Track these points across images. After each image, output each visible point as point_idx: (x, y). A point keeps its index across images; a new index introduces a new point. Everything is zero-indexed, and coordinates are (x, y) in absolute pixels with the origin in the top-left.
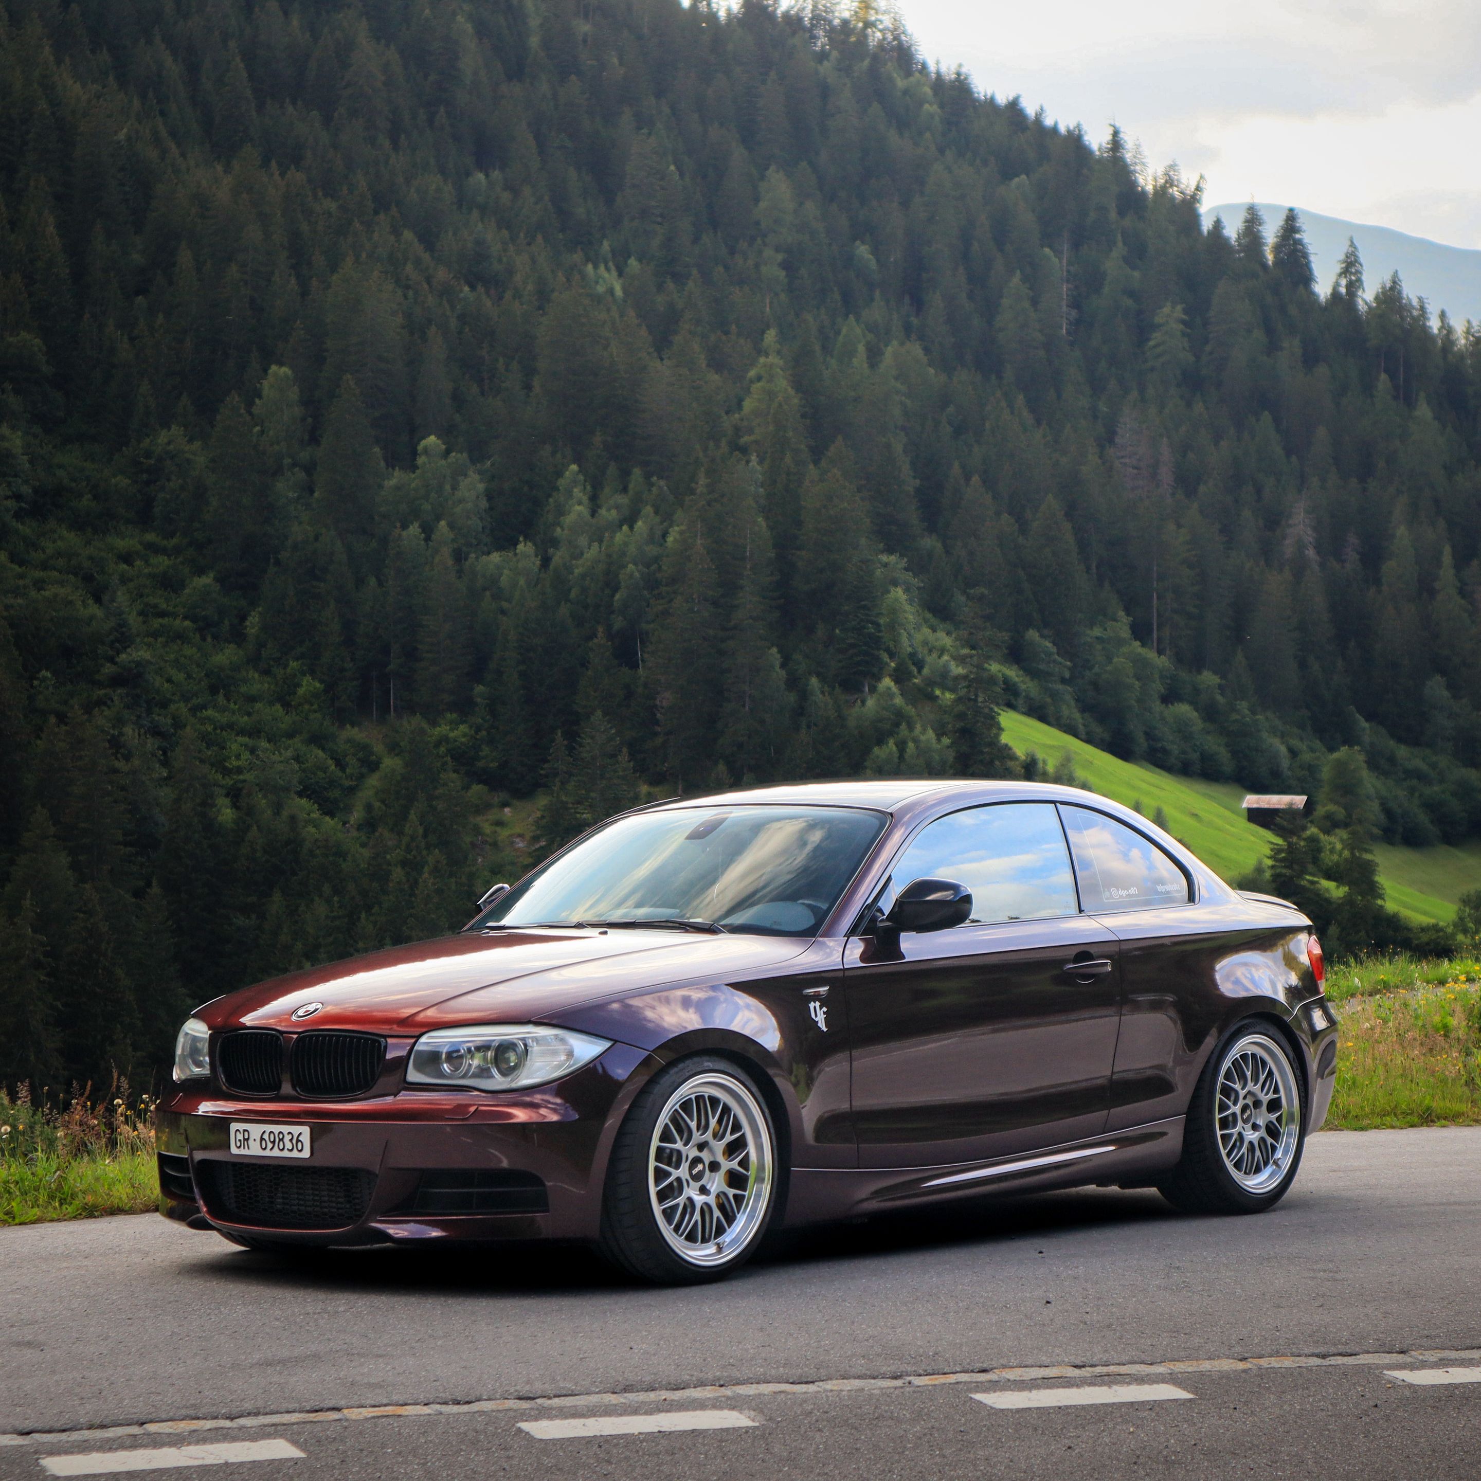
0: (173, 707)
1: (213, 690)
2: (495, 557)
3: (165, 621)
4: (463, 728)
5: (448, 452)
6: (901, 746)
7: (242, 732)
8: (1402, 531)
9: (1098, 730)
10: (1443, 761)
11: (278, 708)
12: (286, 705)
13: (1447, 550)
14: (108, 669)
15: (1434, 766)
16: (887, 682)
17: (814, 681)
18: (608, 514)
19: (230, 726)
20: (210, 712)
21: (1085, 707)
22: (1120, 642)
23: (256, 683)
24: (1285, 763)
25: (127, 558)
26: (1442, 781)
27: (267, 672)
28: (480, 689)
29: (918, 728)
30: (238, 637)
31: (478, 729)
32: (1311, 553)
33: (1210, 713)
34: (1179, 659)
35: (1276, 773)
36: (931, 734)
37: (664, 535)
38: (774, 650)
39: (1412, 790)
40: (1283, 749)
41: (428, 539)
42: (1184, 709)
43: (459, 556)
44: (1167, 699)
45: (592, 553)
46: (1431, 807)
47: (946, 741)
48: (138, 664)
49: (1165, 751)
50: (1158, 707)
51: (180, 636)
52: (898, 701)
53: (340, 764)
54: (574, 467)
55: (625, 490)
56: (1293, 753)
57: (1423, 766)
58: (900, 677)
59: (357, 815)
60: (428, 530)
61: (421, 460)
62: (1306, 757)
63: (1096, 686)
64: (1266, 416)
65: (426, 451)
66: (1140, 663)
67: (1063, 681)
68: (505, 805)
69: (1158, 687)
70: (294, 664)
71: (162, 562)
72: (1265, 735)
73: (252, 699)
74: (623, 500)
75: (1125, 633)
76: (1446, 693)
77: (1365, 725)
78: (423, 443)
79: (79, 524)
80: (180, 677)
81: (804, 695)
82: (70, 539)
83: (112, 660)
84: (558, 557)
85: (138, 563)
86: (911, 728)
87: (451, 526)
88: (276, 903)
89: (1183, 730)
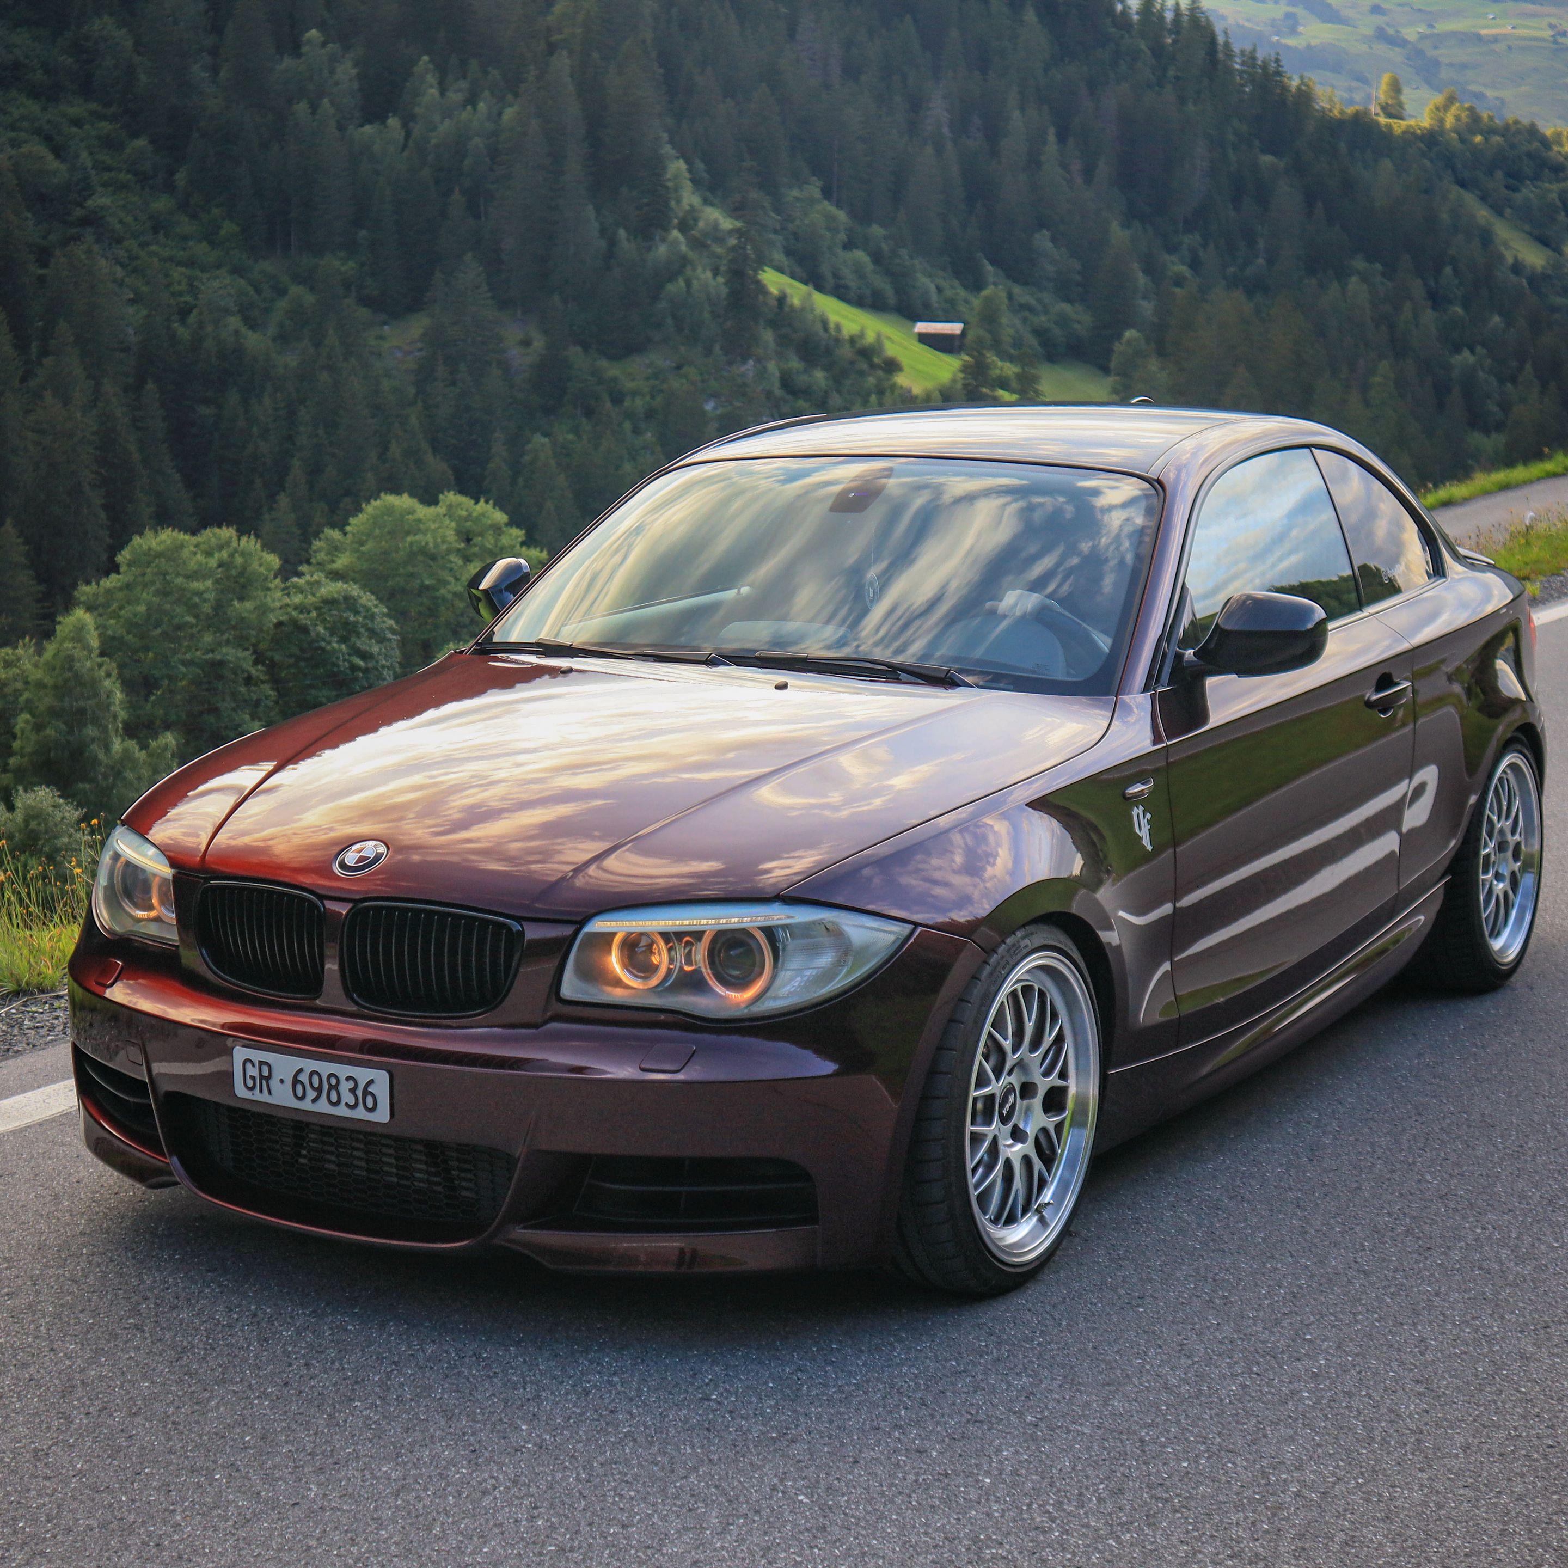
0: (126, 243)
1: (155, 230)
2: (368, 129)
3: (113, 174)
4: (351, 264)
5: (324, 45)
6: (688, 283)
7: (179, 264)
8: (1016, 114)
9: (798, 270)
10: (1047, 297)
11: (203, 247)
12: (212, 243)
13: (1052, 130)
14: (79, 212)
15: (1039, 300)
16: (675, 234)
17: (622, 233)
18: (455, 97)
19: (171, 259)
20: (153, 248)
21: (789, 253)
22: (812, 201)
23: (186, 226)
24: (934, 297)
25: (77, 122)
26: (1046, 311)
27: (194, 216)
28: (363, 233)
29: (699, 270)
30: (169, 187)
31: (362, 265)
32: (946, 130)
33: (877, 257)
34: (852, 214)
35: (927, 305)
36: (709, 274)
37: (500, 114)
38: (591, 207)
39: (1025, 320)
40: (932, 288)
41: (314, 113)
42: (860, 255)
43: (341, 128)
44: (848, 246)
45: (445, 127)
46: (1039, 333)
47: (721, 280)
48: (102, 208)
49: (846, 287)
50: (840, 251)
51: (124, 187)
52: (683, 248)
53: (258, 291)
54: (426, 58)
55: (465, 77)
56: (939, 290)
57: (1033, 302)
58: (684, 227)
59: (272, 330)
60: (314, 108)
61: (305, 49)
62: (949, 293)
63: (796, 236)
64: (908, 18)
65: (309, 41)
66: (830, 218)
67: (776, 232)
68: (385, 323)
69: (842, 236)
70: (216, 211)
71: (105, 127)
72: (919, 275)
73: (185, 238)
74: (463, 84)
75: (817, 193)
76: (1050, 245)
77: (989, 268)
78: (308, 35)
79: (35, 93)
80: (129, 219)
81: (613, 243)
82: (33, 107)
83: (80, 205)
84: (417, 129)
85: (87, 127)
86: (694, 270)
87: (332, 103)
88: (233, 397)
89: (859, 271)
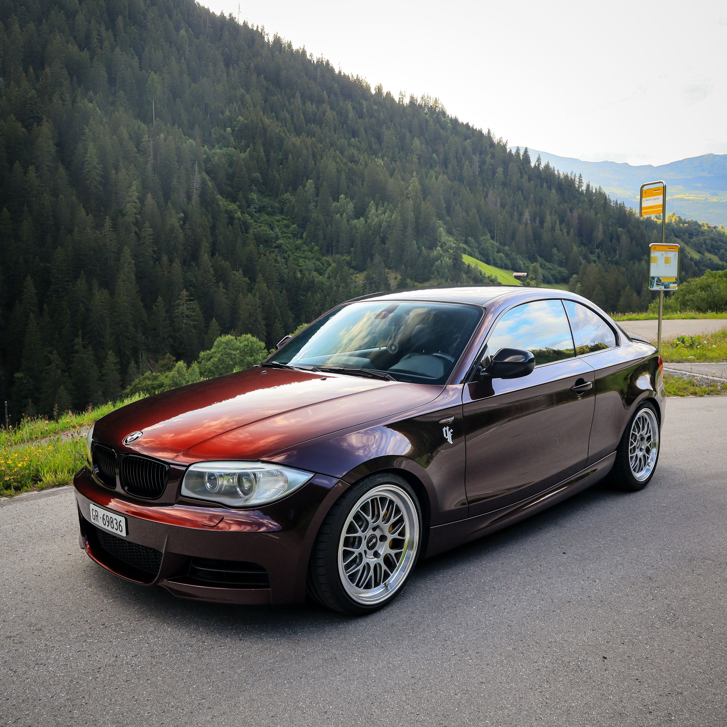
0: (288, 252)
1: (296, 249)
2: (356, 221)
3: (286, 234)
4: (349, 257)
5: (346, 198)
6: (441, 262)
7: (302, 258)
8: (548, 217)
9: (483, 258)
10: (556, 266)
11: (310, 253)
12: (312, 252)
13: (558, 221)
14: (274, 245)
15: (553, 267)
16: (439, 248)
17: (423, 247)
18: (380, 212)
19: (300, 257)
20: (296, 254)
21: (480, 254)
22: (488, 240)
23: (305, 248)
24: (522, 266)
25: (278, 221)
26: (555, 270)
27: (308, 245)
28: (352, 249)
29: (445, 258)
30: (301, 237)
31: (352, 257)
32: (529, 221)
33: (507, 255)
34: (500, 243)
35: (520, 268)
36: (448, 259)
37: (392, 216)
38: (415, 241)
39: (549, 272)
40: (522, 263)
41: (341, 217)
42: (501, 254)
43: (348, 221)
44: (498, 252)
45: (376, 220)
46: (553, 276)
47: (451, 261)
48: (281, 244)
49: (497, 263)
50: (496, 254)
51: (289, 238)
52: (441, 252)
53: (323, 265)
54: (372, 201)
55: (383, 206)
56: (524, 264)
57: (551, 267)
58: (441, 247)
59: (326, 276)
60: (341, 215)
61: (340, 200)
62: (527, 265)
63: (483, 249)
64: (520, 192)
65: (341, 198)
66: (492, 244)
67: (476, 248)
68: (358, 273)
69: (496, 249)
70: (313, 244)
71: (285, 222)
72: (518, 260)
73: (305, 251)
74: (383, 209)
75: (489, 238)
76: (557, 252)
77: (539, 258)
78: (341, 196)
79: (268, 214)
80: (289, 246)
81: (421, 250)
82: (267, 217)
83: (275, 243)
84: (369, 221)
85: (281, 222)
86: (444, 258)
87: (346, 214)
88: (309, 294)
89: (501, 259)
